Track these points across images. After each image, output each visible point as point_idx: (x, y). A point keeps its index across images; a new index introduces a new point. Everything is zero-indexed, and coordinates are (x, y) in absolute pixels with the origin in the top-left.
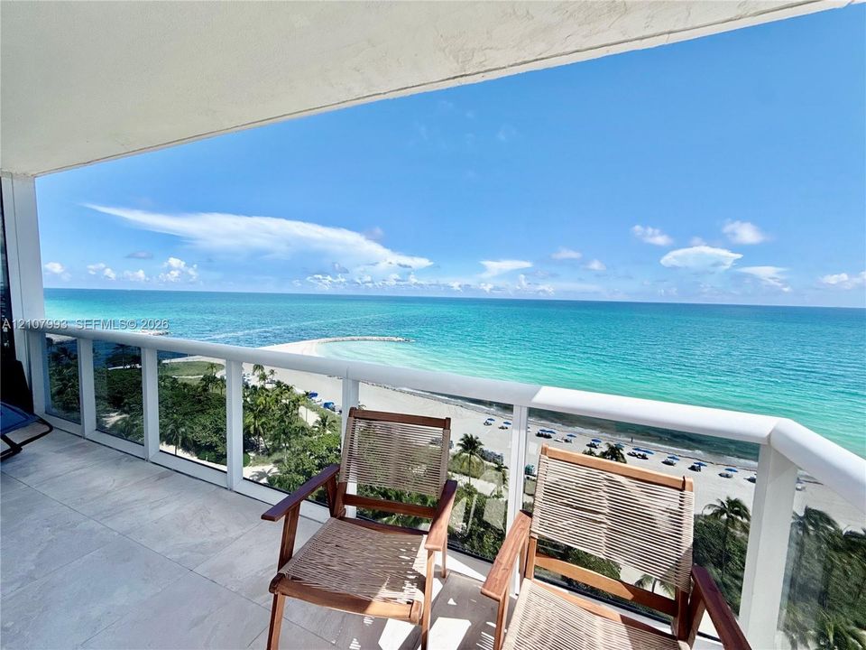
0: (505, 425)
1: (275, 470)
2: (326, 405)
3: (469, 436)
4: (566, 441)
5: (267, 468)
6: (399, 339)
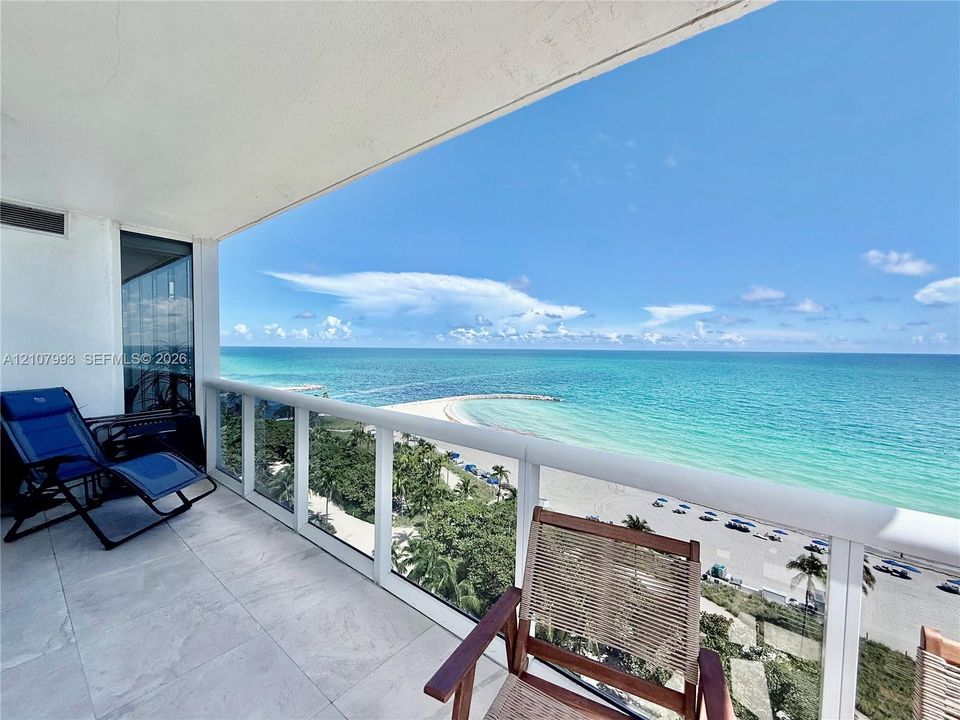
0: (682, 509)
1: (416, 533)
2: (468, 468)
3: (635, 518)
4: (772, 538)
5: (408, 530)
6: (546, 398)
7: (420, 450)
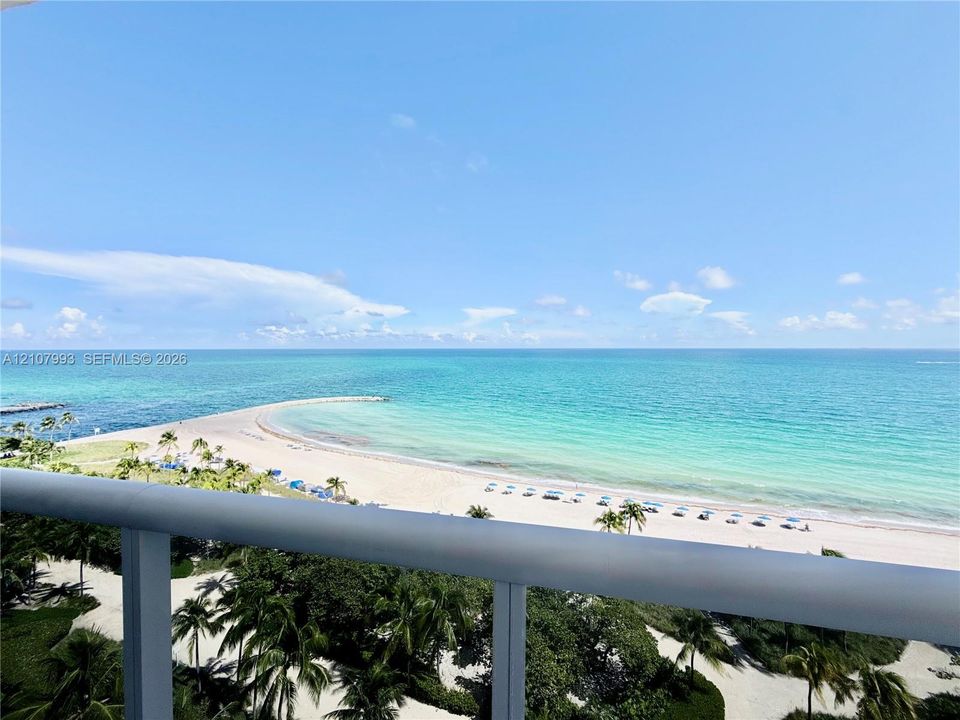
0: (509, 490)
1: (230, 576)
2: (293, 484)
3: (477, 508)
4: (575, 501)
5: (218, 575)
6: (376, 398)
7: (230, 472)
